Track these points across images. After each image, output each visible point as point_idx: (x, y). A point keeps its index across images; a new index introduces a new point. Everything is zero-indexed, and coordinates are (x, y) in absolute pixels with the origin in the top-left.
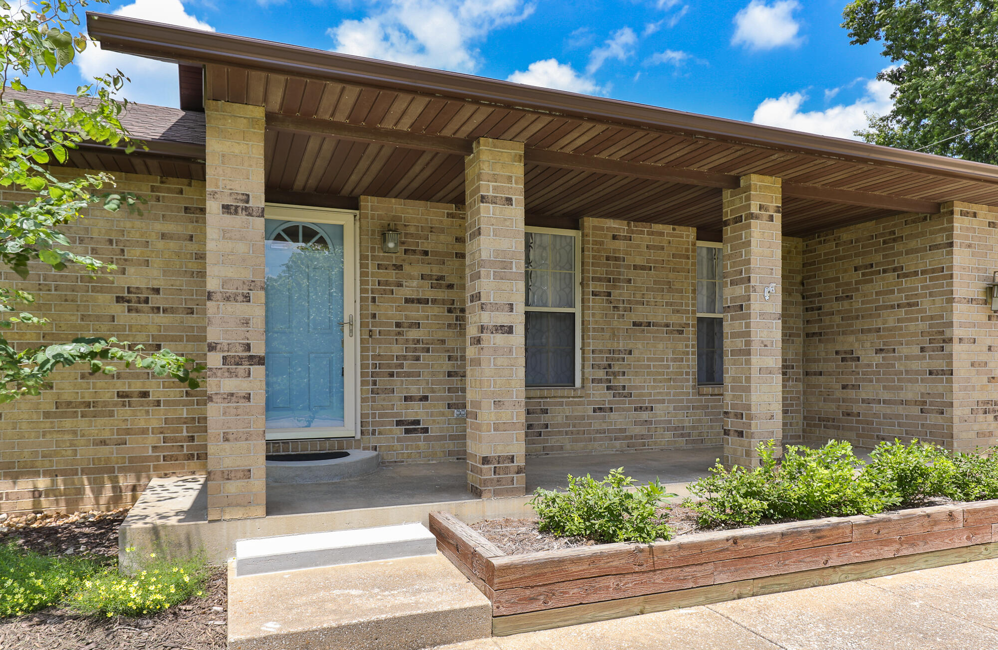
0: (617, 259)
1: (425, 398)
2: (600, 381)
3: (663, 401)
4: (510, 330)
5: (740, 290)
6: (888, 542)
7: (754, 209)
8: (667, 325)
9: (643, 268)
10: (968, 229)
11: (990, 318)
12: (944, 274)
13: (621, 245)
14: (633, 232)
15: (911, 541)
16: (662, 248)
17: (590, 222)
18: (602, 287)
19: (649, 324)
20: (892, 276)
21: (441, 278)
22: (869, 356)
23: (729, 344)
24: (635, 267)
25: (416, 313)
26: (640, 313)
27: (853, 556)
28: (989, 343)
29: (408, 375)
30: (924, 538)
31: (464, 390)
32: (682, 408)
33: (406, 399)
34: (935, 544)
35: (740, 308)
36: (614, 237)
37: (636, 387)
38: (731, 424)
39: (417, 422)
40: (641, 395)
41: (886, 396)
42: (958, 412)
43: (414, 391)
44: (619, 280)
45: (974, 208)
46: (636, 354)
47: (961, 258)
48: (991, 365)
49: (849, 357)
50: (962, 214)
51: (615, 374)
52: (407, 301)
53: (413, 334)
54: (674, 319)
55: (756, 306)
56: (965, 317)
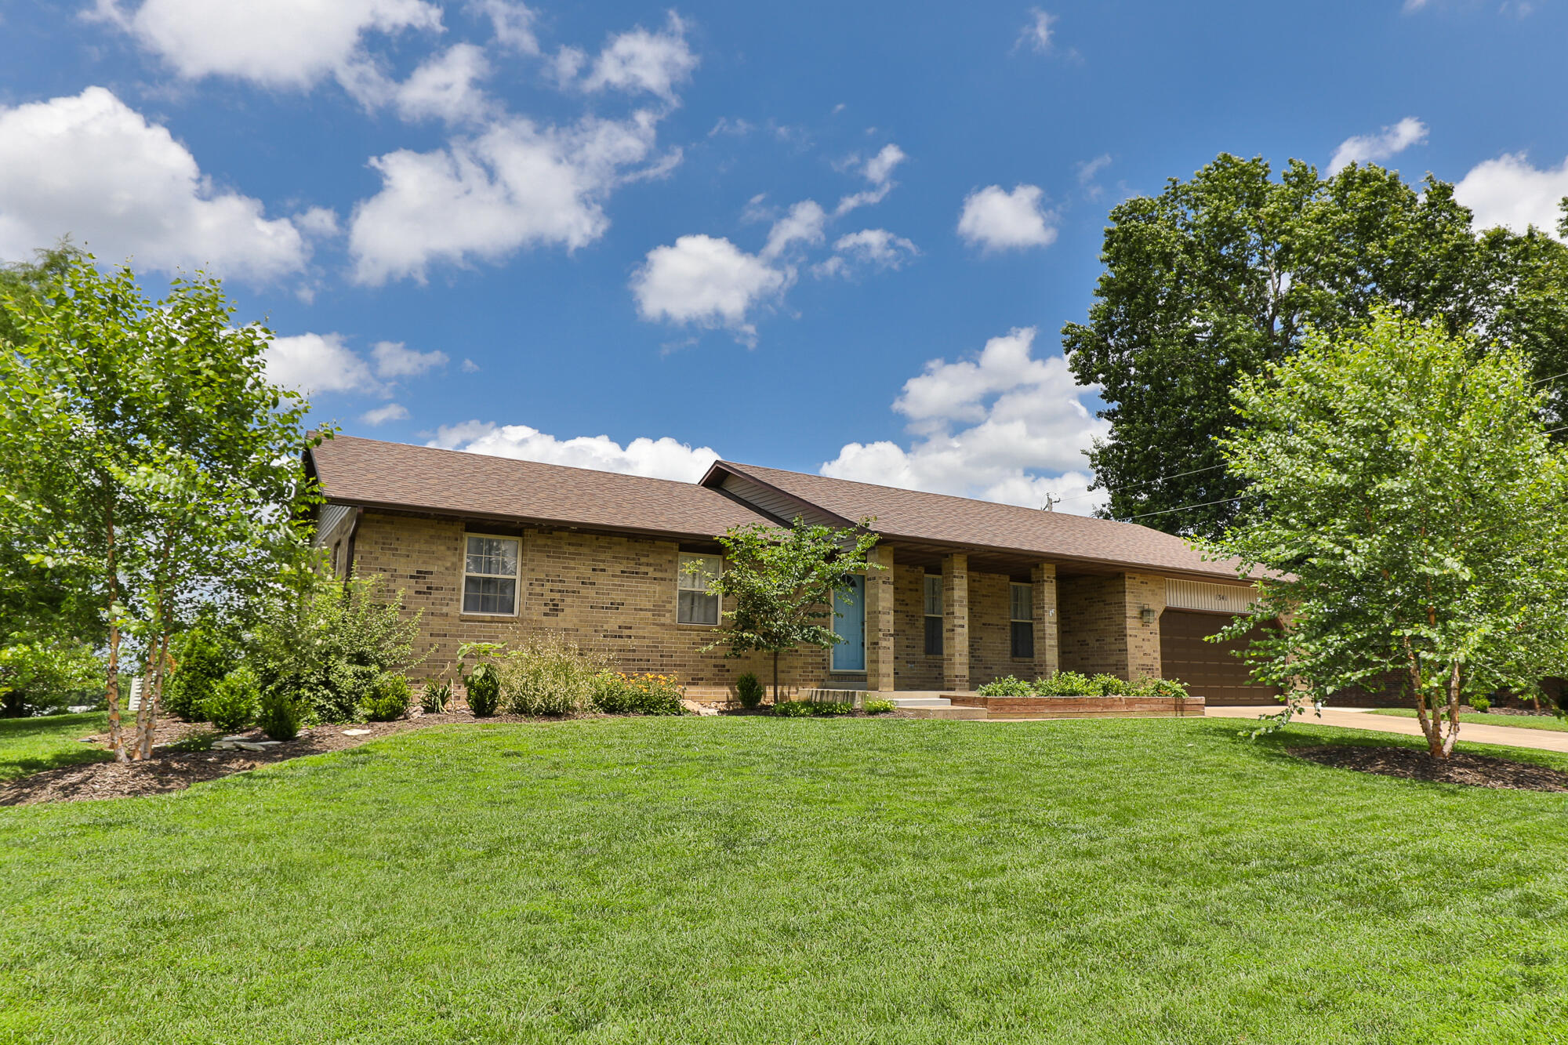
4: (963, 626)
5: (1041, 611)
6: (1098, 706)
8: (998, 625)
9: (987, 596)
12: (1122, 605)
13: (976, 584)
14: (981, 578)
15: (1106, 706)
16: (994, 586)
19: (989, 625)
20: (1102, 604)
22: (1093, 644)
23: (1035, 634)
24: (983, 596)
27: (1087, 709)
30: (1112, 706)
34: (1116, 707)
35: (1041, 620)
37: (984, 657)
38: (1037, 669)
40: (986, 660)
41: (1101, 662)
42: (1130, 669)
45: (1134, 575)
46: (983, 639)
47: (1128, 598)
49: (1083, 643)
51: (975, 650)
54: (1000, 622)
55: (1047, 619)
56: (1132, 625)
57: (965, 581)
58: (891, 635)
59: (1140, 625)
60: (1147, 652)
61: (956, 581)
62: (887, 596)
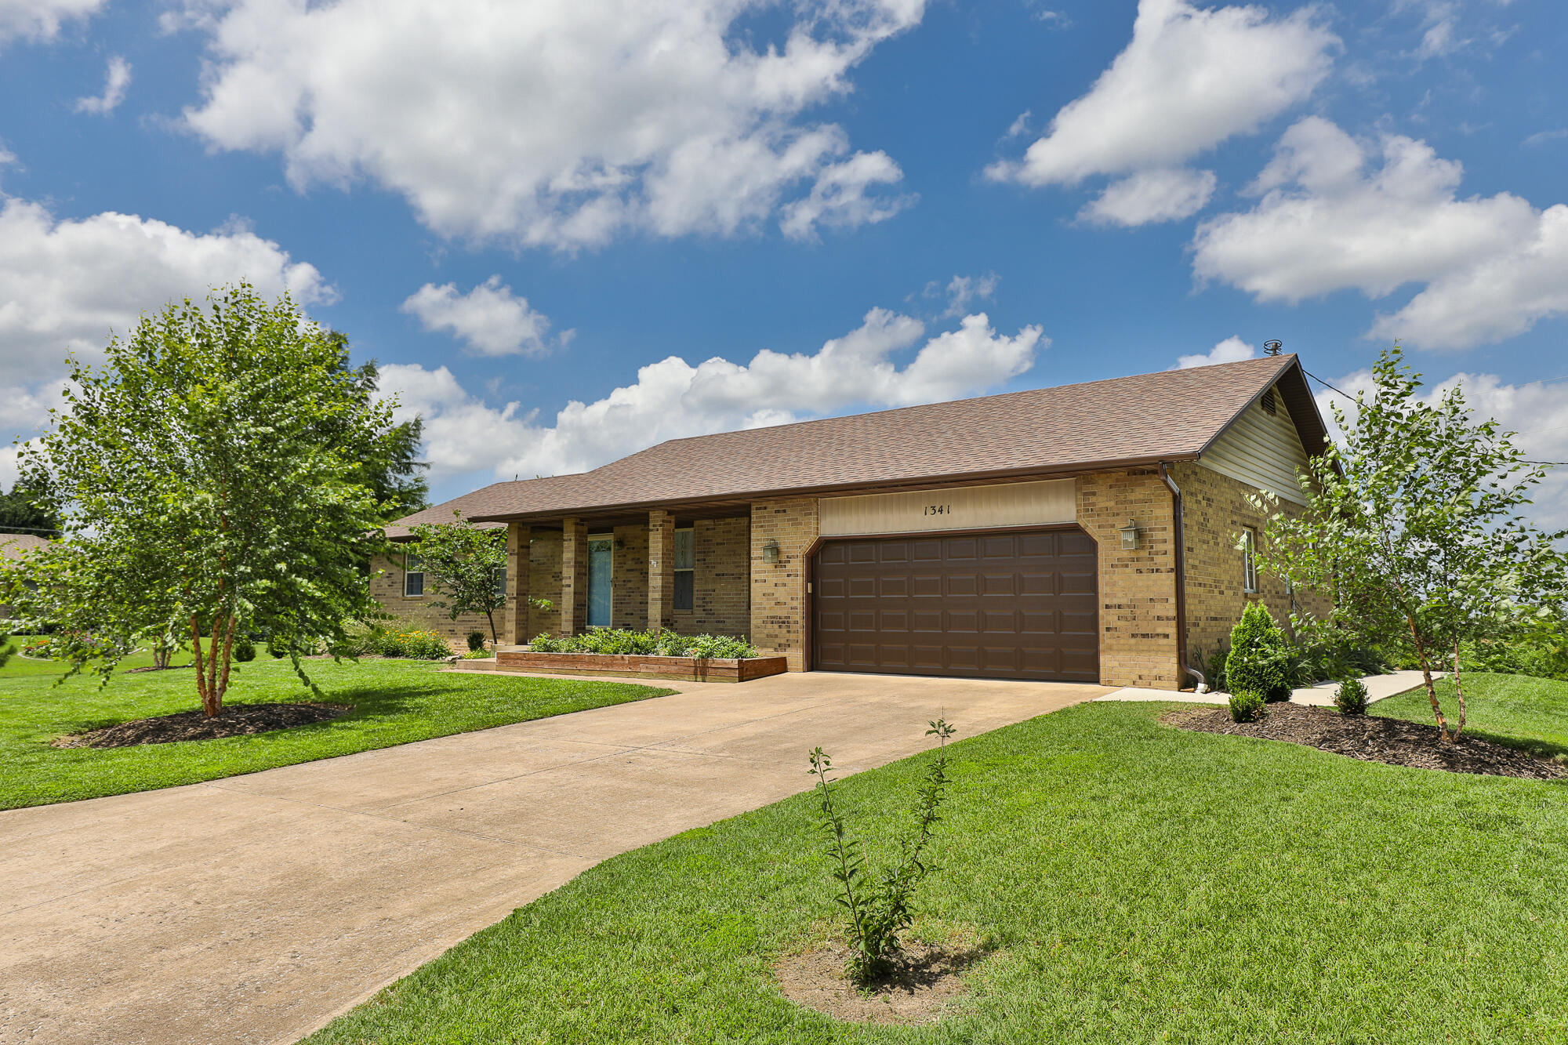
0: (708, 541)
1: (632, 614)
2: (700, 606)
3: (730, 618)
7: (651, 527)
8: (733, 575)
9: (721, 544)
10: (761, 517)
11: (776, 567)
13: (710, 533)
14: (715, 525)
16: (730, 531)
17: (697, 523)
18: (701, 557)
19: (723, 575)
21: (638, 559)
24: (717, 544)
25: (630, 576)
26: (719, 569)
28: (775, 582)
29: (627, 603)
31: (647, 610)
32: (740, 622)
33: (627, 614)
34: (616, 668)
36: (707, 529)
37: (717, 610)
39: (629, 625)
40: (719, 614)
43: (629, 611)
44: (708, 552)
45: (764, 505)
46: (717, 591)
47: (755, 535)
48: (776, 595)
50: (757, 509)
51: (707, 603)
52: (628, 570)
53: (629, 585)
54: (736, 571)
56: (761, 567)
57: (573, 543)
58: (514, 598)
59: (771, 567)
60: (782, 600)
61: (566, 544)
62: (512, 565)
